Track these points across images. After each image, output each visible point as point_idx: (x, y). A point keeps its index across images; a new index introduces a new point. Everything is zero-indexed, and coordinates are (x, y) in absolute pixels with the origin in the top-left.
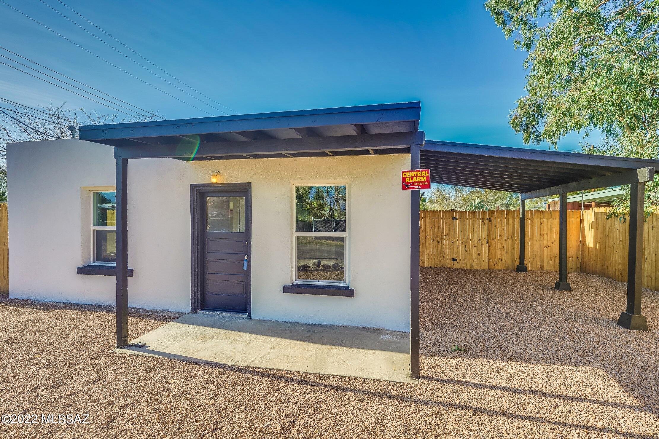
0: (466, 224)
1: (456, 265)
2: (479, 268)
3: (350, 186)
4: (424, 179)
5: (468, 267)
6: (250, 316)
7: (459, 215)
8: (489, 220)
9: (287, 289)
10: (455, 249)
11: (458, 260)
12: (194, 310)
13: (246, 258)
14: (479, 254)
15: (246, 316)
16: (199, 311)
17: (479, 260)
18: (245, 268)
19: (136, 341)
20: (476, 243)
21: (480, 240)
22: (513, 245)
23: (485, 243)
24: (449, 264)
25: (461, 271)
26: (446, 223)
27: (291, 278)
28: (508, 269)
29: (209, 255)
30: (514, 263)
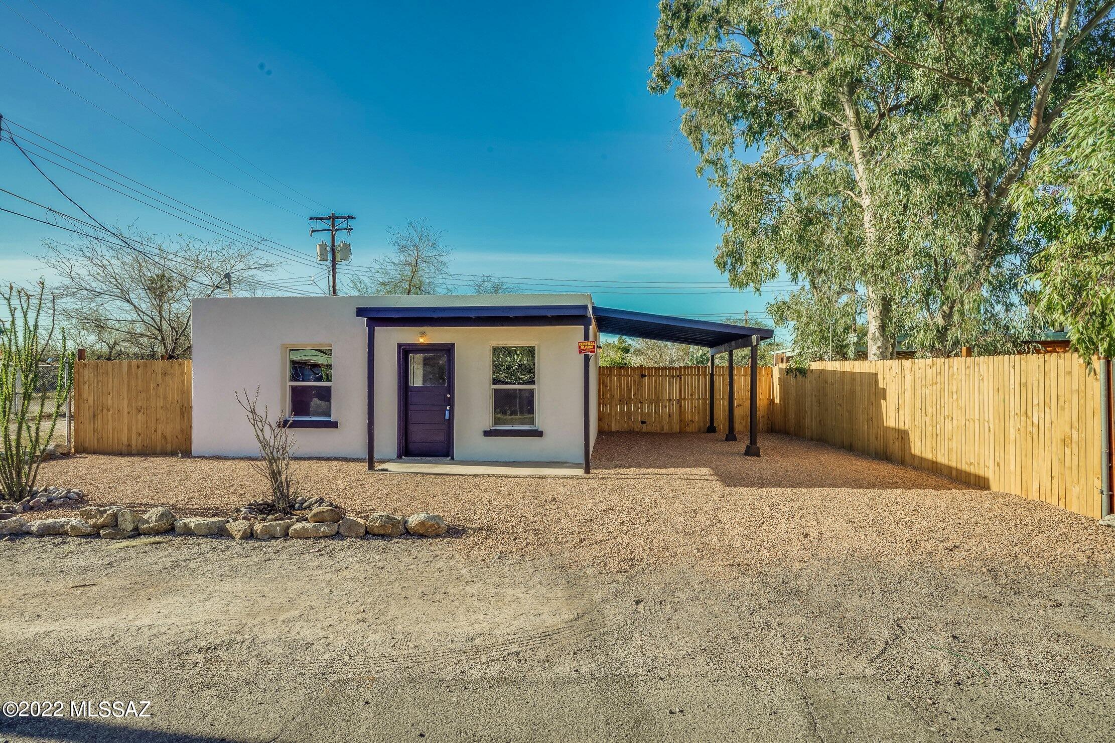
0: (655, 381)
1: (645, 428)
2: (669, 431)
3: (540, 347)
5: (658, 430)
6: (453, 458)
7: (649, 372)
8: (680, 377)
9: (487, 434)
10: (644, 411)
11: (647, 423)
12: (399, 456)
13: (448, 408)
14: (669, 416)
15: (449, 459)
16: (403, 457)
17: (670, 423)
18: (447, 417)
19: (380, 467)
20: (666, 403)
21: (670, 399)
22: (704, 403)
23: (675, 403)
24: (637, 427)
25: (651, 433)
26: (634, 381)
27: (489, 424)
28: (699, 431)
29: (411, 407)
30: (705, 425)
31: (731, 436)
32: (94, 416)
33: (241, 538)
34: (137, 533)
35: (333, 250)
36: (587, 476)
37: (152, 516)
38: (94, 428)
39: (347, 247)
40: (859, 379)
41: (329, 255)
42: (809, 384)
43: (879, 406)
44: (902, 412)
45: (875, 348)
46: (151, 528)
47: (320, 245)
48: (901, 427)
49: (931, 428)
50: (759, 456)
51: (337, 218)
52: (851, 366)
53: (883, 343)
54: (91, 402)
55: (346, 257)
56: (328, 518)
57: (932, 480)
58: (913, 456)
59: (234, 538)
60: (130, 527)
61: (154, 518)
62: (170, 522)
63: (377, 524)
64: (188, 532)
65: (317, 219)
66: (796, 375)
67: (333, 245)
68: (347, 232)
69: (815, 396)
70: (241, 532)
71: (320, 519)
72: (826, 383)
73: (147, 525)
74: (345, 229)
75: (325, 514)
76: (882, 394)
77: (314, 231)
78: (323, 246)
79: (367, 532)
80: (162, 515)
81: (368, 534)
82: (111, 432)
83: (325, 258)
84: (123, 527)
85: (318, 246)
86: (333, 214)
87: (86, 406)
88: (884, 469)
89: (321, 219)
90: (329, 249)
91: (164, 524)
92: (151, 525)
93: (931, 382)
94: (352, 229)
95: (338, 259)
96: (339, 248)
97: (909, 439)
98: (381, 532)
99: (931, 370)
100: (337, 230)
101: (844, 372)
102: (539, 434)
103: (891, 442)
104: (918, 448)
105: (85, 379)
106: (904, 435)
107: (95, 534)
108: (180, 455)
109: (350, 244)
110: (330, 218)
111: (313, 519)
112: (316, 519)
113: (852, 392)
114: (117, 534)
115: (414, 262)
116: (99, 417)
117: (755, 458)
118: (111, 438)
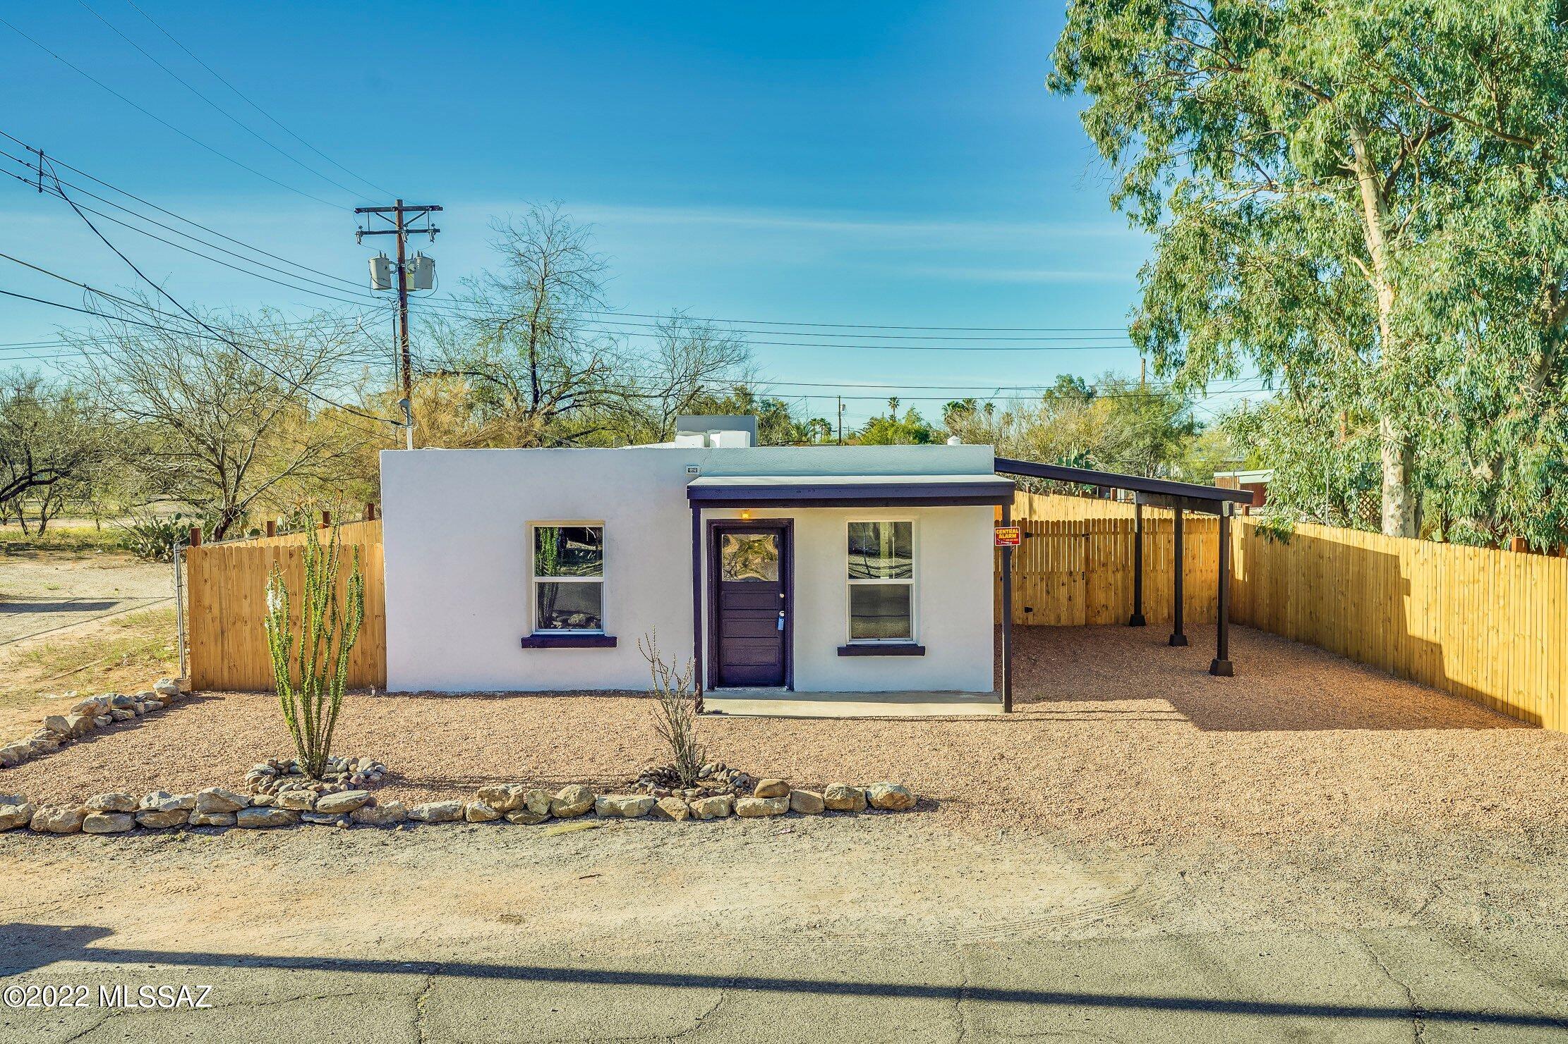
0: (1047, 545)
1: (1032, 620)
2: (1069, 623)
3: (918, 522)
4: (1015, 536)
5: (1053, 623)
6: (791, 688)
7: (1036, 529)
8: (1086, 536)
9: (843, 651)
10: (1030, 591)
11: (1035, 610)
12: (711, 688)
13: (782, 615)
14: (1070, 599)
15: (785, 689)
16: (717, 689)
17: (1071, 609)
20: (1065, 579)
21: (1071, 572)
22: (1125, 578)
23: (1079, 578)
24: (1019, 617)
25: (1041, 628)
27: (845, 639)
28: (1117, 622)
29: (726, 614)
30: (1125, 612)
31: (1178, 639)
32: (223, 633)
33: (684, 819)
34: (552, 817)
35: (401, 271)
36: (1010, 716)
37: (568, 795)
38: (222, 651)
39: (428, 264)
40: (1371, 560)
41: (394, 279)
42: (1291, 556)
43: (1400, 605)
44: (1432, 615)
45: (1392, 506)
46: (571, 811)
47: (376, 260)
48: (1432, 638)
49: (1470, 641)
50: (1231, 675)
51: (407, 209)
52: (1360, 539)
53: (1404, 500)
54: (216, 611)
55: (426, 282)
56: (779, 792)
57: (1472, 712)
58: (1447, 680)
59: (674, 820)
60: (544, 810)
61: (572, 798)
62: (590, 802)
63: (838, 797)
64: (616, 814)
65: (368, 210)
66: (1272, 539)
67: (401, 260)
68: (427, 236)
69: (1304, 575)
70: (683, 813)
71: (769, 794)
72: (1321, 557)
73: (565, 807)
74: (425, 231)
75: (776, 788)
76: (1405, 587)
77: (362, 233)
78: (382, 262)
79: (826, 809)
80: (581, 794)
81: (829, 810)
82: (250, 657)
83: (386, 284)
84: (535, 810)
85: (373, 264)
86: (400, 202)
87: (209, 617)
88: (1407, 697)
89: (376, 210)
90: (392, 267)
91: (584, 805)
92: (571, 807)
93: (1471, 579)
94: (438, 231)
95: (410, 283)
96: (412, 267)
97: (1441, 653)
98: (842, 807)
99: (1471, 562)
100: (408, 232)
101: (1348, 547)
102: (919, 651)
103: (1417, 656)
104: (1454, 669)
105: (206, 576)
106: (1435, 650)
107: (502, 818)
108: (373, 692)
109: (434, 258)
110: (396, 209)
111: (762, 794)
112: (766, 794)
113: (1361, 580)
114: (530, 819)
115: (536, 282)
116: (230, 635)
117: (1227, 679)
118: (250, 666)
